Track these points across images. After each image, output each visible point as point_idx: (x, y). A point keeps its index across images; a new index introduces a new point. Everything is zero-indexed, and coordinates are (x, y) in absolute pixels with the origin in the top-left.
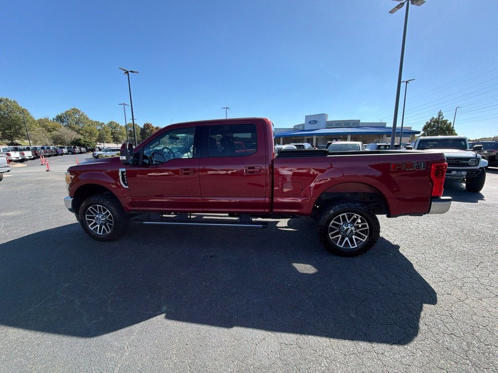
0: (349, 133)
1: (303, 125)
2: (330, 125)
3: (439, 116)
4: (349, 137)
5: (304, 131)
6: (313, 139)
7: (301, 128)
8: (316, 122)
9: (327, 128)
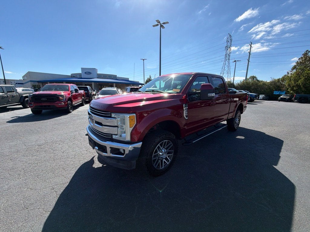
0: (114, 82)
1: (80, 74)
2: (100, 76)
3: (150, 77)
4: (114, 85)
5: (81, 78)
6: (92, 85)
7: (78, 76)
8: (90, 73)
9: (98, 78)
